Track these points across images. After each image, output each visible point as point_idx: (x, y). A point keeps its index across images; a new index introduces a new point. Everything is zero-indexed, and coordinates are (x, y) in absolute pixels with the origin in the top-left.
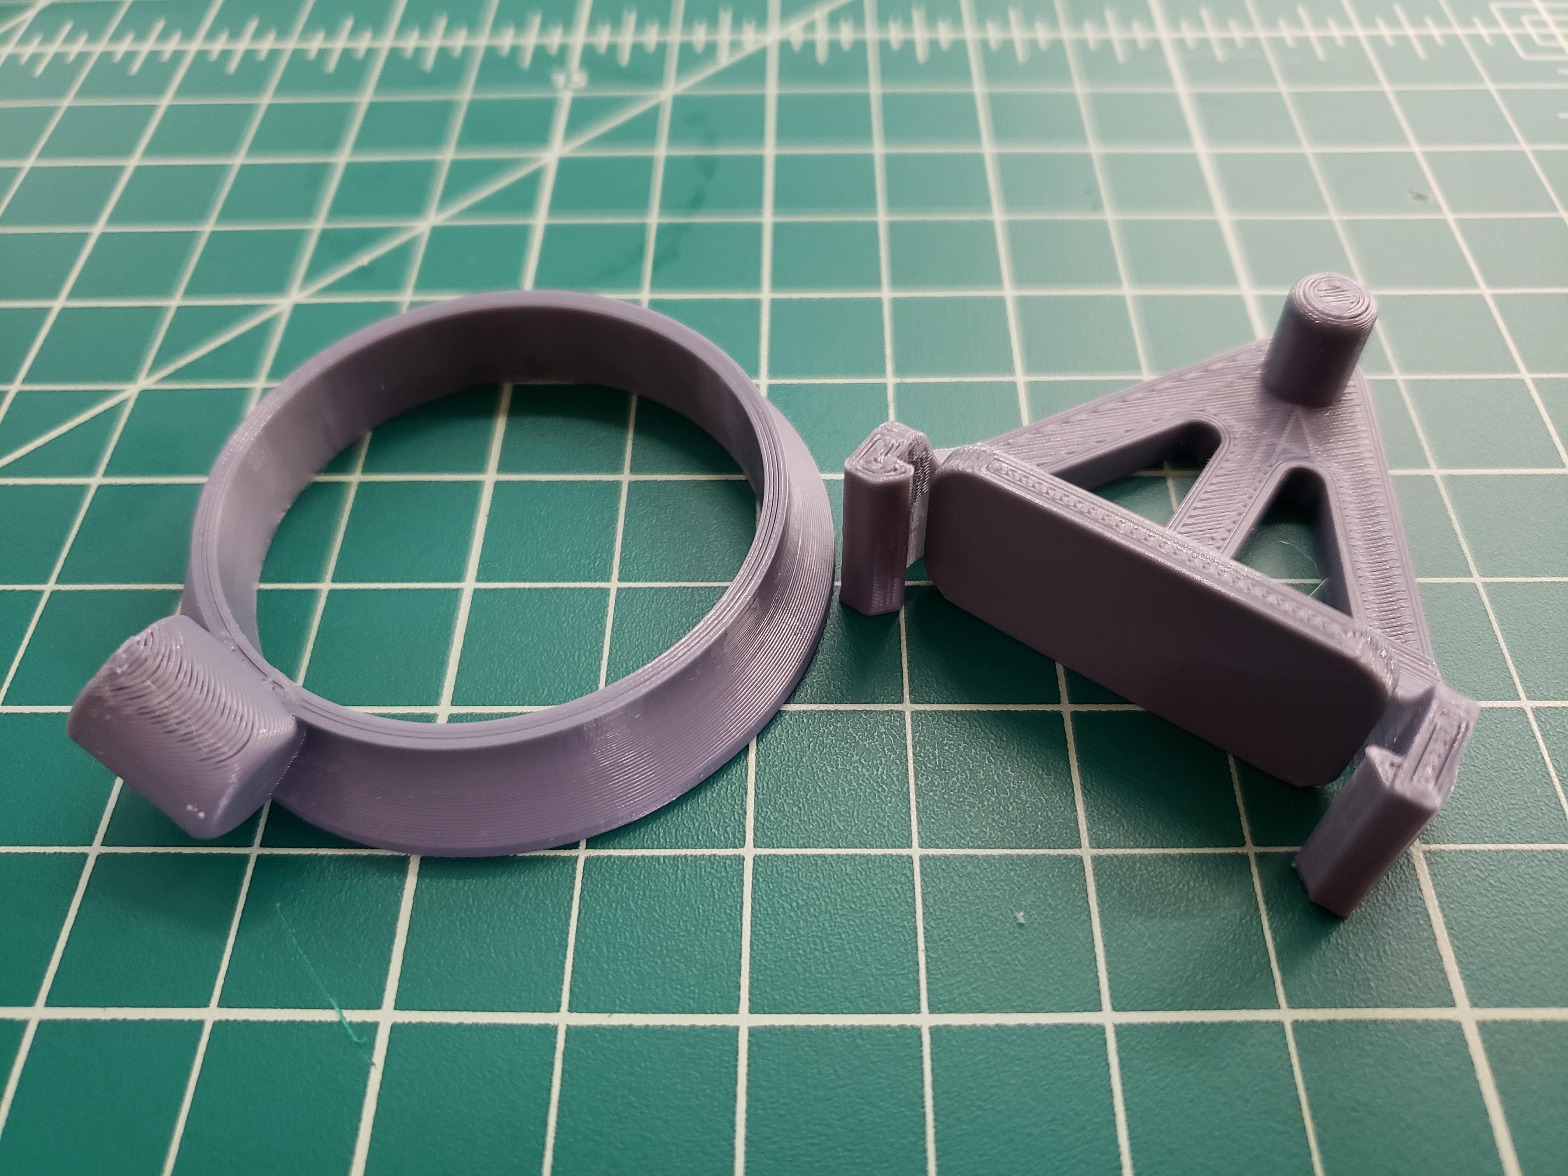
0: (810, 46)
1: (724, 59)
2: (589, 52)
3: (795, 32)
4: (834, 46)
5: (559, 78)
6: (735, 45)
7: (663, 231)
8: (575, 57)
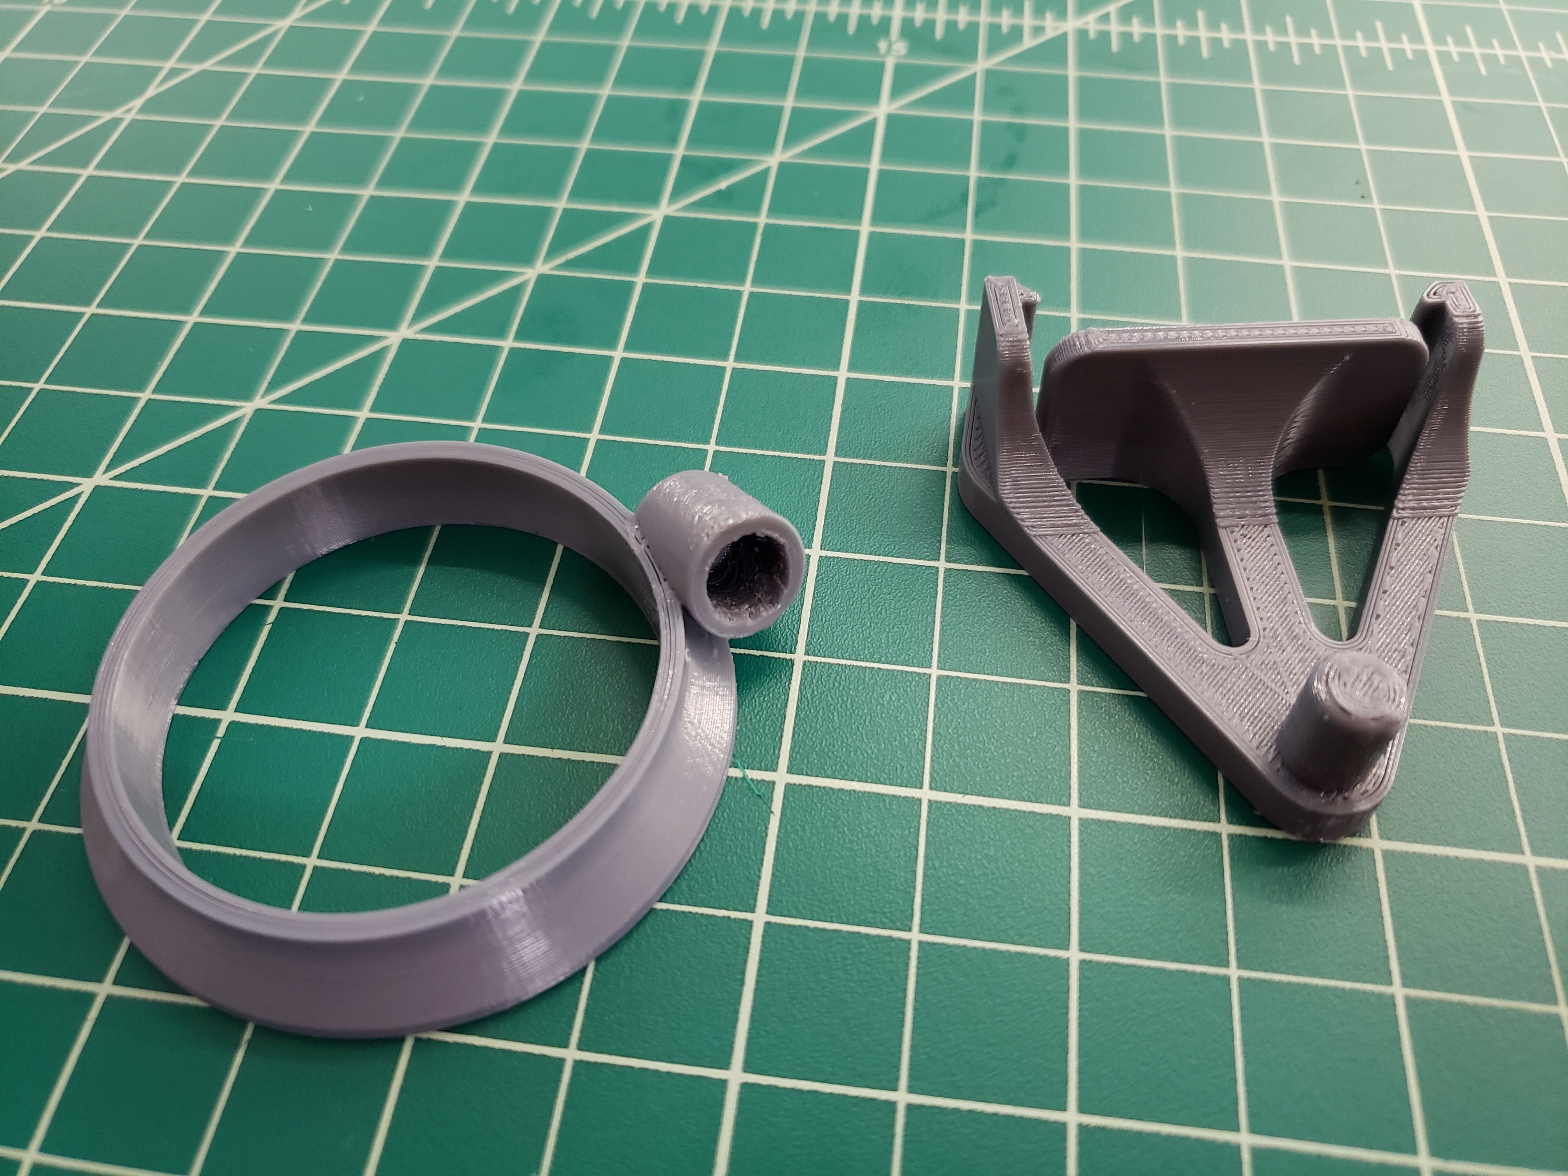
0: (1105, 36)
1: (1028, 42)
2: (907, 24)
3: (1090, 22)
4: (1126, 37)
5: (882, 45)
6: (1038, 30)
7: (982, 183)
8: (895, 28)
